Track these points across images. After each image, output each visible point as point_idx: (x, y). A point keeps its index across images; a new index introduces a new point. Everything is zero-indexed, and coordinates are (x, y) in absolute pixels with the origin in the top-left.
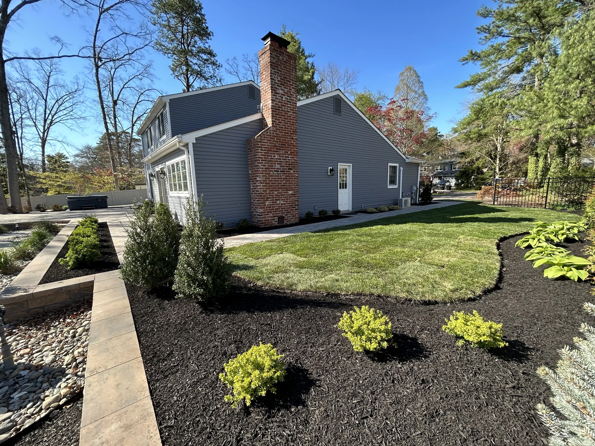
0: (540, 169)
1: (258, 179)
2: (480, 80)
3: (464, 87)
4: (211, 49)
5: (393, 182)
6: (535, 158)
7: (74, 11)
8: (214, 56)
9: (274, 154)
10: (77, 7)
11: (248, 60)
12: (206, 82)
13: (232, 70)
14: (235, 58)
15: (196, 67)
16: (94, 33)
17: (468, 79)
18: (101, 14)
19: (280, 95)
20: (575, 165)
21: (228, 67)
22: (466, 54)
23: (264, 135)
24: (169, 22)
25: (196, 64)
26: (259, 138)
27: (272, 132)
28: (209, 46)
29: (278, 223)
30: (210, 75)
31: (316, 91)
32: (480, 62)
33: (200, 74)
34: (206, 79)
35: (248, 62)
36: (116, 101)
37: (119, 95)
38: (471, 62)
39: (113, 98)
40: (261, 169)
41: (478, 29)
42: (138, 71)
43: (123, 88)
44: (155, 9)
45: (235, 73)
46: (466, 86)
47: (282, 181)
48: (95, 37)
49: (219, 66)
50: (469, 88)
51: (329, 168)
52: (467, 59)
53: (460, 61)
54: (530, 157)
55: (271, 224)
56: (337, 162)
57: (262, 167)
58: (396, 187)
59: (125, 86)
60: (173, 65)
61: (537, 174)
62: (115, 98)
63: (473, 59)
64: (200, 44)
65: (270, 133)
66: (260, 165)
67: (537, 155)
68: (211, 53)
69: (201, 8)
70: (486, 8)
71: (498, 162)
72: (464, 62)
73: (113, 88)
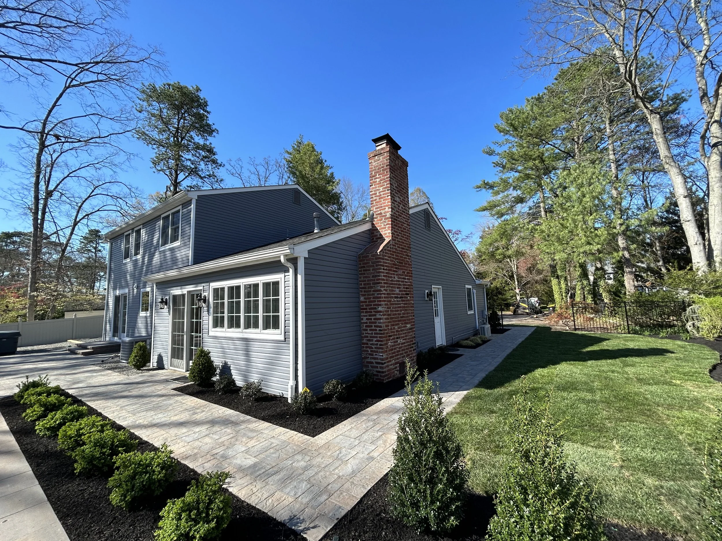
0: (563, 290)
1: (380, 309)
2: (495, 206)
3: (482, 211)
4: (212, 146)
5: (470, 308)
6: (557, 280)
7: (21, 78)
8: (214, 154)
9: (394, 275)
10: (28, 75)
11: (255, 163)
12: (200, 180)
13: (235, 172)
14: (240, 160)
15: (189, 163)
16: (51, 107)
17: (486, 204)
18: (66, 88)
19: (397, 203)
20: (605, 287)
21: (230, 168)
22: (480, 183)
23: (385, 250)
24: (161, 111)
25: (190, 160)
26: (381, 253)
27: (392, 246)
28: (211, 144)
29: (400, 373)
30: (208, 173)
31: (338, 202)
32: (491, 191)
33: (194, 172)
34: (202, 178)
35: (256, 166)
36: (52, 192)
37: (58, 185)
38: (484, 190)
39: (47, 187)
40: (383, 296)
41: (494, 163)
42: (96, 159)
43: (68, 176)
44: (145, 96)
45: (237, 175)
46: (484, 210)
47: (401, 311)
48: (50, 111)
49: (220, 165)
50: (487, 213)
51: (426, 291)
52: (480, 187)
53: (474, 188)
54: (552, 279)
55: (394, 376)
56: (430, 284)
57: (384, 292)
58: (472, 312)
59: (71, 175)
60: (157, 157)
61: (562, 295)
62: (51, 187)
63: (485, 188)
64: (199, 140)
65: (390, 248)
66: (382, 289)
67: (558, 277)
68: (211, 151)
69: (206, 104)
70: (490, 148)
71: (516, 283)
72: (478, 190)
73: (50, 175)
